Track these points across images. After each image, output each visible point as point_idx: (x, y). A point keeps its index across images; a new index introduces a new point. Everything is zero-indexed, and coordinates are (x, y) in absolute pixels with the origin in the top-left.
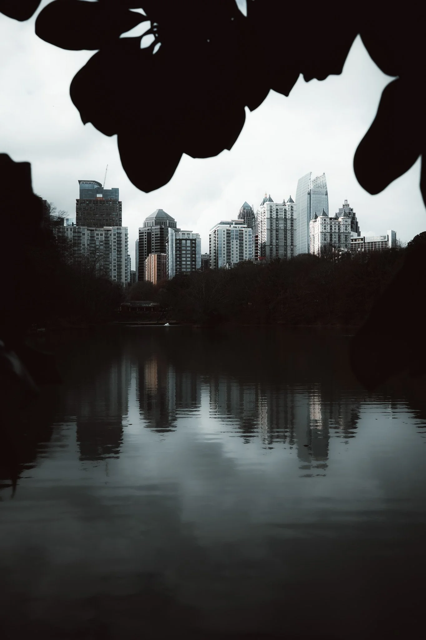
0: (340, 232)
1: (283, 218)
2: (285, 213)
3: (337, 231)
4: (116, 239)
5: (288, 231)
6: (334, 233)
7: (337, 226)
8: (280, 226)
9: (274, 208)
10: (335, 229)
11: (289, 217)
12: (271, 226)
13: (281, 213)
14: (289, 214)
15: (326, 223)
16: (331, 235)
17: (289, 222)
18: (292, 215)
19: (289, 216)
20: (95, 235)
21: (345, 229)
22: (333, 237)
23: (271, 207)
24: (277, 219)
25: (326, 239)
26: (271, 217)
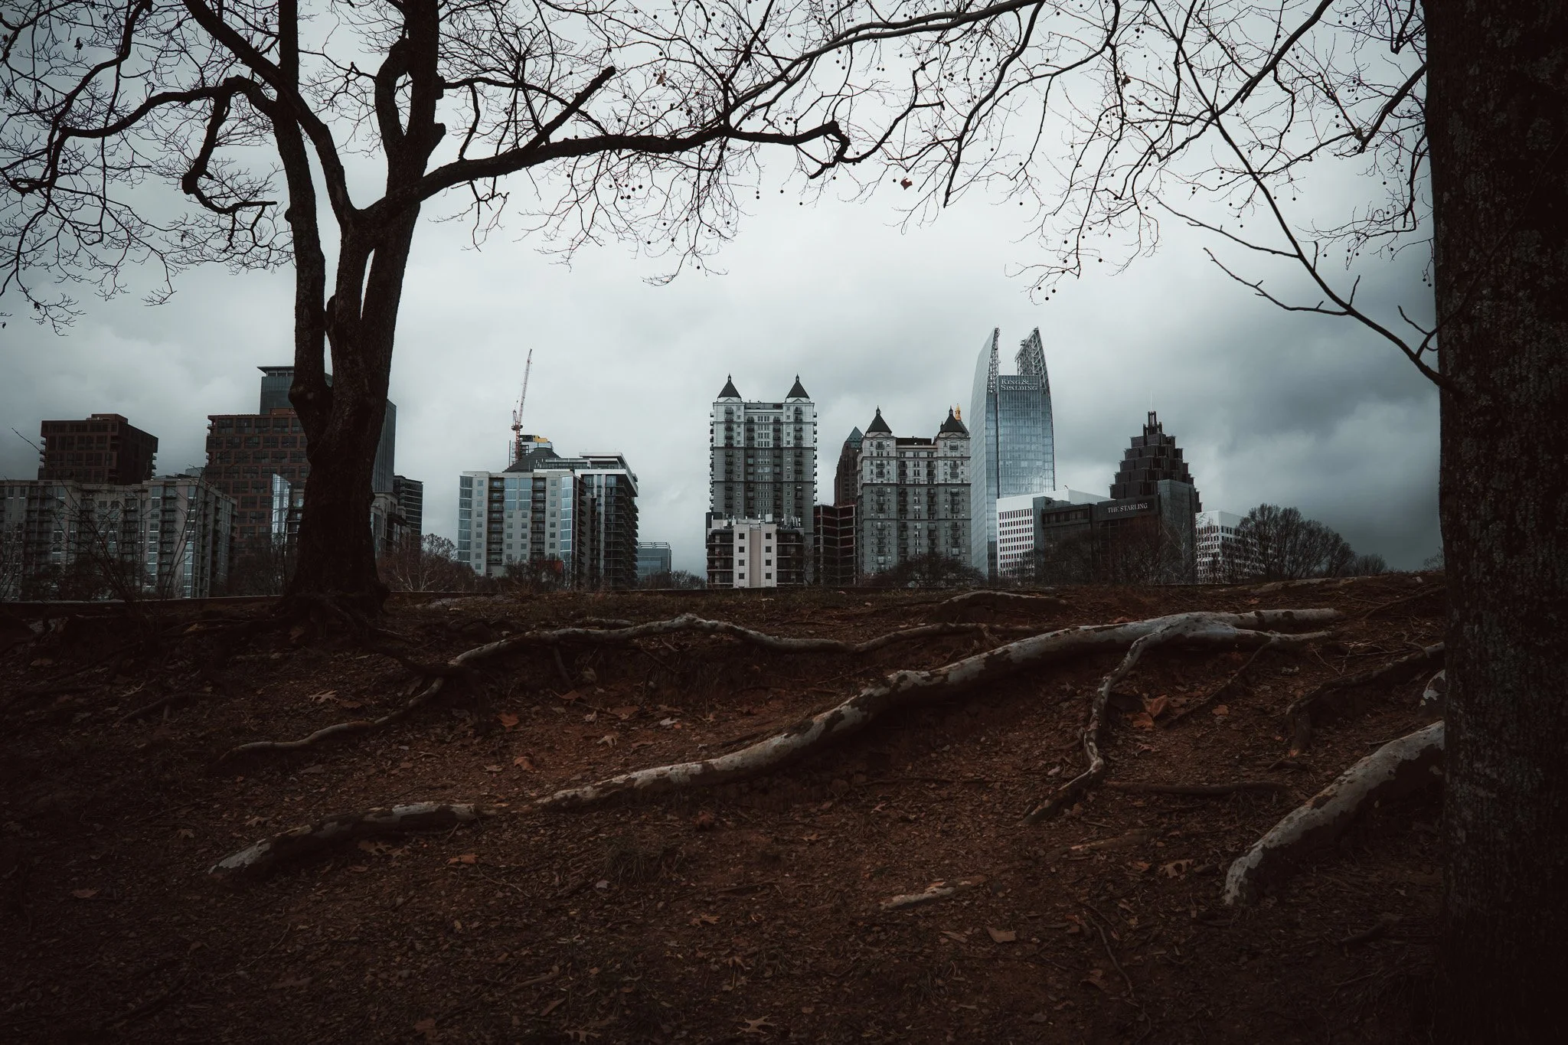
0: (935, 483)
1: (771, 446)
2: (777, 431)
3: (923, 478)
4: (160, 516)
5: (785, 486)
6: (910, 485)
7: (923, 464)
8: (760, 471)
9: (740, 415)
10: (917, 473)
11: (788, 443)
12: (729, 472)
13: (764, 432)
14: (788, 434)
15: (885, 454)
16: (902, 495)
17: (788, 459)
18: (798, 438)
19: (788, 439)
20: (96, 504)
21: (949, 473)
22: (910, 498)
23: (729, 412)
24: (750, 450)
25: (886, 507)
26: (729, 446)
